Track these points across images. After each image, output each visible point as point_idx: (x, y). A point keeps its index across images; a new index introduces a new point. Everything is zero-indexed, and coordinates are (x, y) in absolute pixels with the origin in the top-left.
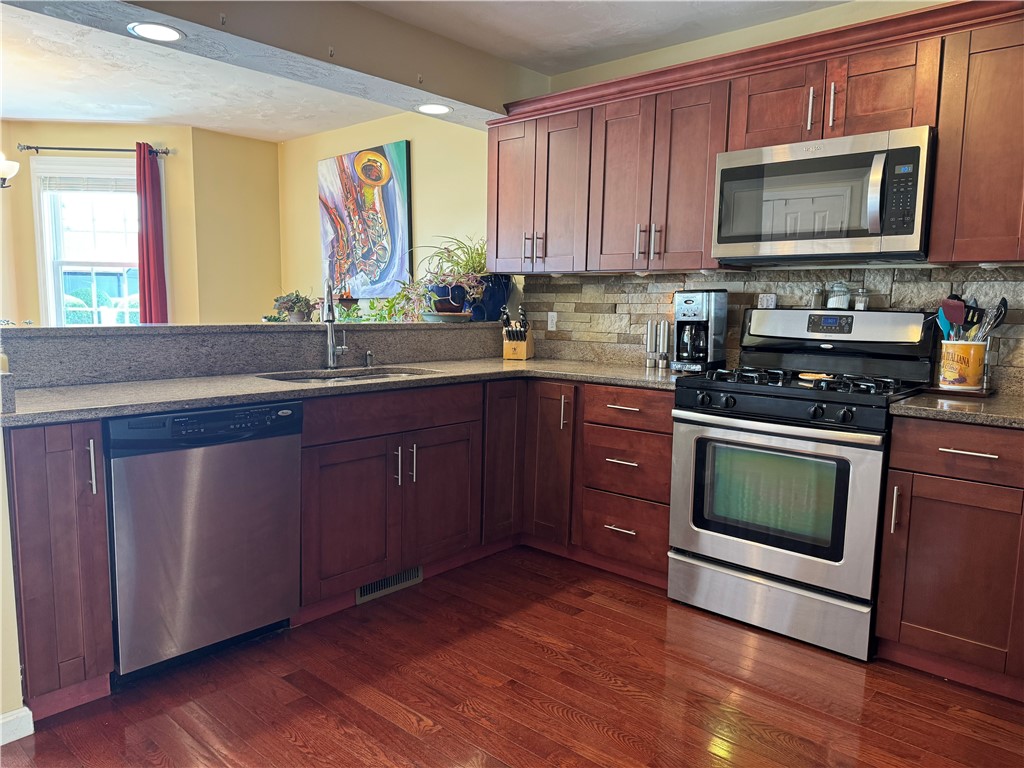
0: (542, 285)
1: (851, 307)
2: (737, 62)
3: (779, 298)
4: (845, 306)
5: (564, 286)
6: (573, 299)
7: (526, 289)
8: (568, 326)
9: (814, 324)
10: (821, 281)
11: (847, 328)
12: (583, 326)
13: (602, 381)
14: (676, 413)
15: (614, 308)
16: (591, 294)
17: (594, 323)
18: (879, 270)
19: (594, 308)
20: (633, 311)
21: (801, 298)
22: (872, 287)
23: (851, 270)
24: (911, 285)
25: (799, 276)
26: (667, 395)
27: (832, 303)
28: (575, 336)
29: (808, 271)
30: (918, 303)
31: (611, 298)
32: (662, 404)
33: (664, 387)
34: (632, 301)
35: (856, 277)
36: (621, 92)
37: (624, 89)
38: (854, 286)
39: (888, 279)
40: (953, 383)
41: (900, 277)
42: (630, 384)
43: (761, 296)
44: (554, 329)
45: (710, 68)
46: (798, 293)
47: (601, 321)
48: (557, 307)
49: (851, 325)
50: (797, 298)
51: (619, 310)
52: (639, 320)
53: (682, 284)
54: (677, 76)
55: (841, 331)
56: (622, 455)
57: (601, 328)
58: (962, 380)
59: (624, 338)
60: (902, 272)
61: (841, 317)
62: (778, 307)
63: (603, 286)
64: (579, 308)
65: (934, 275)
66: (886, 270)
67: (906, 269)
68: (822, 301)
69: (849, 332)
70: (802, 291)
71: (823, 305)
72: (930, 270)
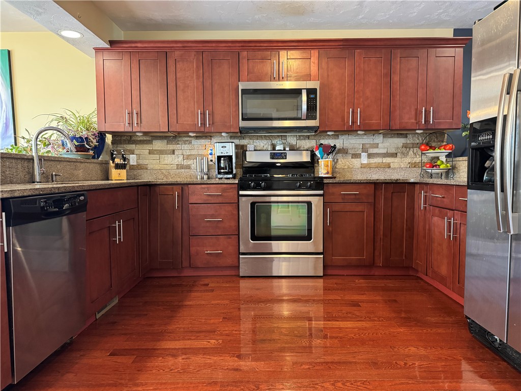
0: (125, 140)
1: (284, 150)
2: (242, 44)
3: (255, 146)
4: (283, 149)
5: (140, 141)
6: (148, 147)
7: (113, 143)
8: (145, 162)
9: (273, 156)
10: (271, 140)
11: (285, 157)
12: (154, 162)
13: (199, 182)
14: (241, 193)
15: (173, 152)
16: (158, 145)
17: (162, 160)
18: (291, 135)
19: (161, 152)
20: (185, 153)
21: (263, 147)
22: (290, 142)
23: (281, 135)
24: (303, 141)
25: (262, 138)
27: (278, 148)
28: (150, 167)
29: (265, 136)
30: (306, 147)
31: (171, 147)
32: (231, 190)
33: (233, 182)
34: (183, 149)
35: (284, 138)
36: (183, 47)
37: (186, 46)
38: (284, 141)
39: (295, 139)
40: (325, 174)
41: (300, 138)
42: (215, 182)
43: (248, 146)
44: (135, 164)
45: (230, 45)
46: (262, 144)
47: (166, 158)
48: (136, 152)
49: (286, 156)
51: (176, 152)
52: (188, 157)
53: (210, 140)
54: (214, 45)
55: (283, 159)
57: (166, 162)
58: (328, 173)
59: (181, 167)
60: (300, 136)
61: (282, 153)
62: (255, 150)
63: (166, 141)
64: (151, 152)
65: (310, 137)
66: (294, 135)
68: (273, 147)
69: (286, 159)
70: (264, 144)
71: (274, 149)
72: (309, 136)
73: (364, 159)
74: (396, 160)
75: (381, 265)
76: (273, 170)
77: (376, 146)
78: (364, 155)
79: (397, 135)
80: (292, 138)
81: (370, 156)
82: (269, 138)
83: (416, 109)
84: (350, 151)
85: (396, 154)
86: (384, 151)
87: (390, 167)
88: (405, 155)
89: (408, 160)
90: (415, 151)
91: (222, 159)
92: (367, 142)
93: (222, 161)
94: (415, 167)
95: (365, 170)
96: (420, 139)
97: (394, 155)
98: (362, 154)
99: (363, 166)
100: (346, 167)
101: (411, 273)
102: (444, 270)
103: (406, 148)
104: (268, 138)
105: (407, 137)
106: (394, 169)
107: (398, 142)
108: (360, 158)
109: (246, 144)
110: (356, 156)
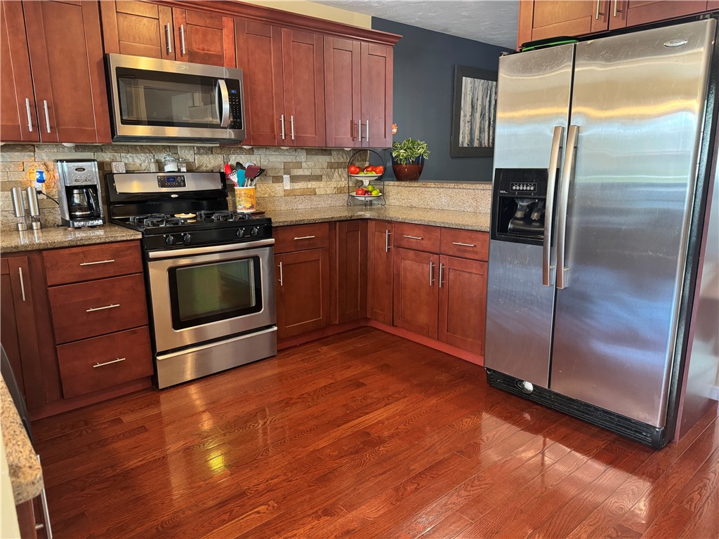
1: (179, 171)
3: (125, 164)
9: (162, 183)
10: (152, 153)
11: (182, 184)
13: (67, 244)
18: (186, 147)
21: (141, 165)
22: (184, 157)
24: (206, 156)
25: (136, 150)
26: (132, 244)
27: (167, 168)
29: (142, 146)
30: (212, 167)
33: (132, 238)
35: (173, 151)
38: (175, 157)
39: (191, 152)
40: (248, 209)
41: (198, 151)
42: (98, 241)
43: (114, 164)
46: (136, 160)
49: (184, 181)
50: (138, 165)
53: (32, 154)
55: (179, 186)
56: (98, 303)
58: (253, 206)
60: (198, 148)
61: (176, 177)
62: (127, 172)
66: (190, 146)
67: (201, 147)
68: (159, 167)
69: (185, 186)
70: (141, 160)
71: (161, 169)
72: (212, 148)
73: (287, 184)
74: (322, 184)
75: (337, 322)
76: (168, 206)
77: (299, 165)
78: (286, 177)
79: (320, 151)
80: (186, 151)
81: (294, 179)
82: (149, 150)
83: (352, 121)
84: (270, 173)
85: (321, 176)
86: (307, 173)
87: (315, 194)
88: (330, 177)
89: (333, 184)
90: (340, 173)
91: (75, 191)
92: (289, 160)
93: (75, 196)
94: (340, 193)
95: (289, 199)
96: (345, 157)
97: (318, 178)
98: (285, 176)
99: (288, 193)
100: (266, 196)
101: (362, 324)
102: (423, 318)
103: (331, 168)
104: (147, 151)
105: (331, 154)
106: (320, 196)
107: (323, 160)
108: (282, 182)
109: (108, 160)
110: (278, 179)
